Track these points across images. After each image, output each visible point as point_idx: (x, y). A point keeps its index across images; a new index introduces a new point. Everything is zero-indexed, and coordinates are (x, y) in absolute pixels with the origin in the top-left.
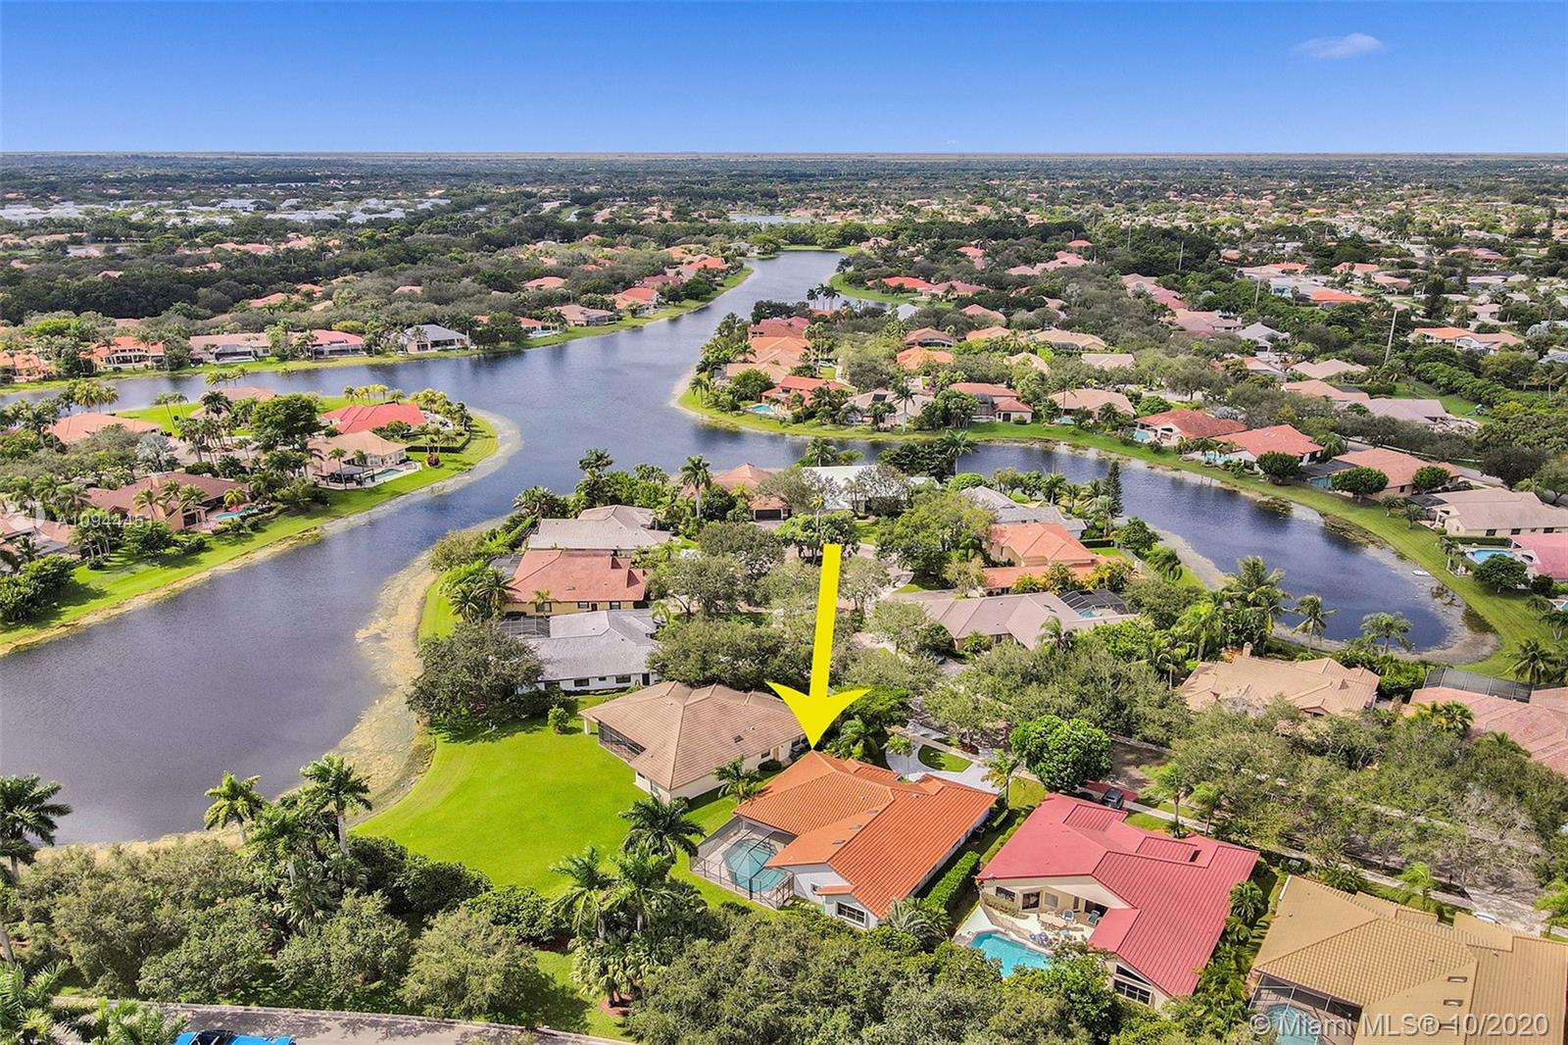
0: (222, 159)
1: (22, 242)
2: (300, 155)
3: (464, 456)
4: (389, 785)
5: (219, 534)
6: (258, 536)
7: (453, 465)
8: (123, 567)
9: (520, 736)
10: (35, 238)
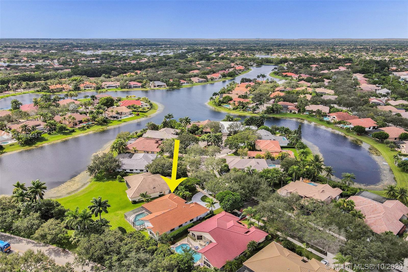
0: (142, 40)
1: (85, 59)
2: (160, 39)
3: (146, 114)
4: (75, 189)
5: (79, 128)
6: (88, 130)
7: (142, 116)
8: (55, 134)
9: (111, 181)
10: (88, 59)
